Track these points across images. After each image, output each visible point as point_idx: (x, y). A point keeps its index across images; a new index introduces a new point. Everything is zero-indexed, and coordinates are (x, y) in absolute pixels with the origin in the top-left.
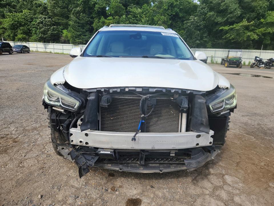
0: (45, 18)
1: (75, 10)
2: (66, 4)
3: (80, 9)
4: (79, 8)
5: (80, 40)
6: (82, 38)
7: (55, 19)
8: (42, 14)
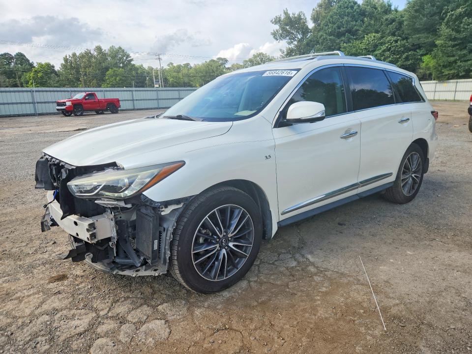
0: (396, 41)
1: (452, 15)
2: (438, 7)
3: (463, 10)
4: (462, 8)
5: (452, 72)
6: (459, 66)
7: (414, 39)
8: (393, 34)
